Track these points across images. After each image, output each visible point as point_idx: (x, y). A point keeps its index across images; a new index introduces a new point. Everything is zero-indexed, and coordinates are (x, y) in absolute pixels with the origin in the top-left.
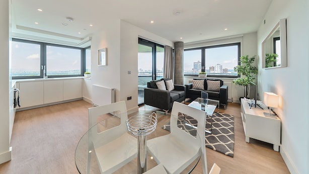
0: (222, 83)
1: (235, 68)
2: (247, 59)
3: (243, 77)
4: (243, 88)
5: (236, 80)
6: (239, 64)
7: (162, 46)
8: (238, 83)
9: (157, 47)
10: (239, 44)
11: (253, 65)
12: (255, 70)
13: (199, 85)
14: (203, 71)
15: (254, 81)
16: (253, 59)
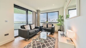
0: (53, 25)
1: (57, 20)
2: (60, 16)
3: (59, 23)
4: (59, 26)
5: (57, 24)
6: (58, 18)
7: (31, 11)
8: (58, 25)
9: (28, 11)
10: (58, 11)
11: (62, 18)
12: (63, 20)
13: (45, 26)
14: (47, 21)
15: (63, 24)
16: (62, 16)
